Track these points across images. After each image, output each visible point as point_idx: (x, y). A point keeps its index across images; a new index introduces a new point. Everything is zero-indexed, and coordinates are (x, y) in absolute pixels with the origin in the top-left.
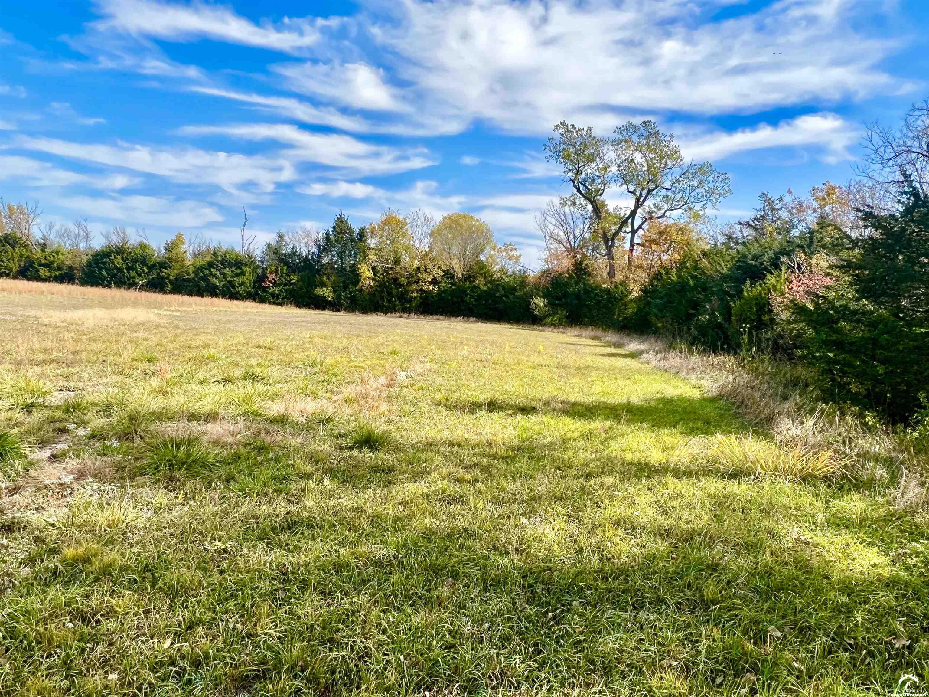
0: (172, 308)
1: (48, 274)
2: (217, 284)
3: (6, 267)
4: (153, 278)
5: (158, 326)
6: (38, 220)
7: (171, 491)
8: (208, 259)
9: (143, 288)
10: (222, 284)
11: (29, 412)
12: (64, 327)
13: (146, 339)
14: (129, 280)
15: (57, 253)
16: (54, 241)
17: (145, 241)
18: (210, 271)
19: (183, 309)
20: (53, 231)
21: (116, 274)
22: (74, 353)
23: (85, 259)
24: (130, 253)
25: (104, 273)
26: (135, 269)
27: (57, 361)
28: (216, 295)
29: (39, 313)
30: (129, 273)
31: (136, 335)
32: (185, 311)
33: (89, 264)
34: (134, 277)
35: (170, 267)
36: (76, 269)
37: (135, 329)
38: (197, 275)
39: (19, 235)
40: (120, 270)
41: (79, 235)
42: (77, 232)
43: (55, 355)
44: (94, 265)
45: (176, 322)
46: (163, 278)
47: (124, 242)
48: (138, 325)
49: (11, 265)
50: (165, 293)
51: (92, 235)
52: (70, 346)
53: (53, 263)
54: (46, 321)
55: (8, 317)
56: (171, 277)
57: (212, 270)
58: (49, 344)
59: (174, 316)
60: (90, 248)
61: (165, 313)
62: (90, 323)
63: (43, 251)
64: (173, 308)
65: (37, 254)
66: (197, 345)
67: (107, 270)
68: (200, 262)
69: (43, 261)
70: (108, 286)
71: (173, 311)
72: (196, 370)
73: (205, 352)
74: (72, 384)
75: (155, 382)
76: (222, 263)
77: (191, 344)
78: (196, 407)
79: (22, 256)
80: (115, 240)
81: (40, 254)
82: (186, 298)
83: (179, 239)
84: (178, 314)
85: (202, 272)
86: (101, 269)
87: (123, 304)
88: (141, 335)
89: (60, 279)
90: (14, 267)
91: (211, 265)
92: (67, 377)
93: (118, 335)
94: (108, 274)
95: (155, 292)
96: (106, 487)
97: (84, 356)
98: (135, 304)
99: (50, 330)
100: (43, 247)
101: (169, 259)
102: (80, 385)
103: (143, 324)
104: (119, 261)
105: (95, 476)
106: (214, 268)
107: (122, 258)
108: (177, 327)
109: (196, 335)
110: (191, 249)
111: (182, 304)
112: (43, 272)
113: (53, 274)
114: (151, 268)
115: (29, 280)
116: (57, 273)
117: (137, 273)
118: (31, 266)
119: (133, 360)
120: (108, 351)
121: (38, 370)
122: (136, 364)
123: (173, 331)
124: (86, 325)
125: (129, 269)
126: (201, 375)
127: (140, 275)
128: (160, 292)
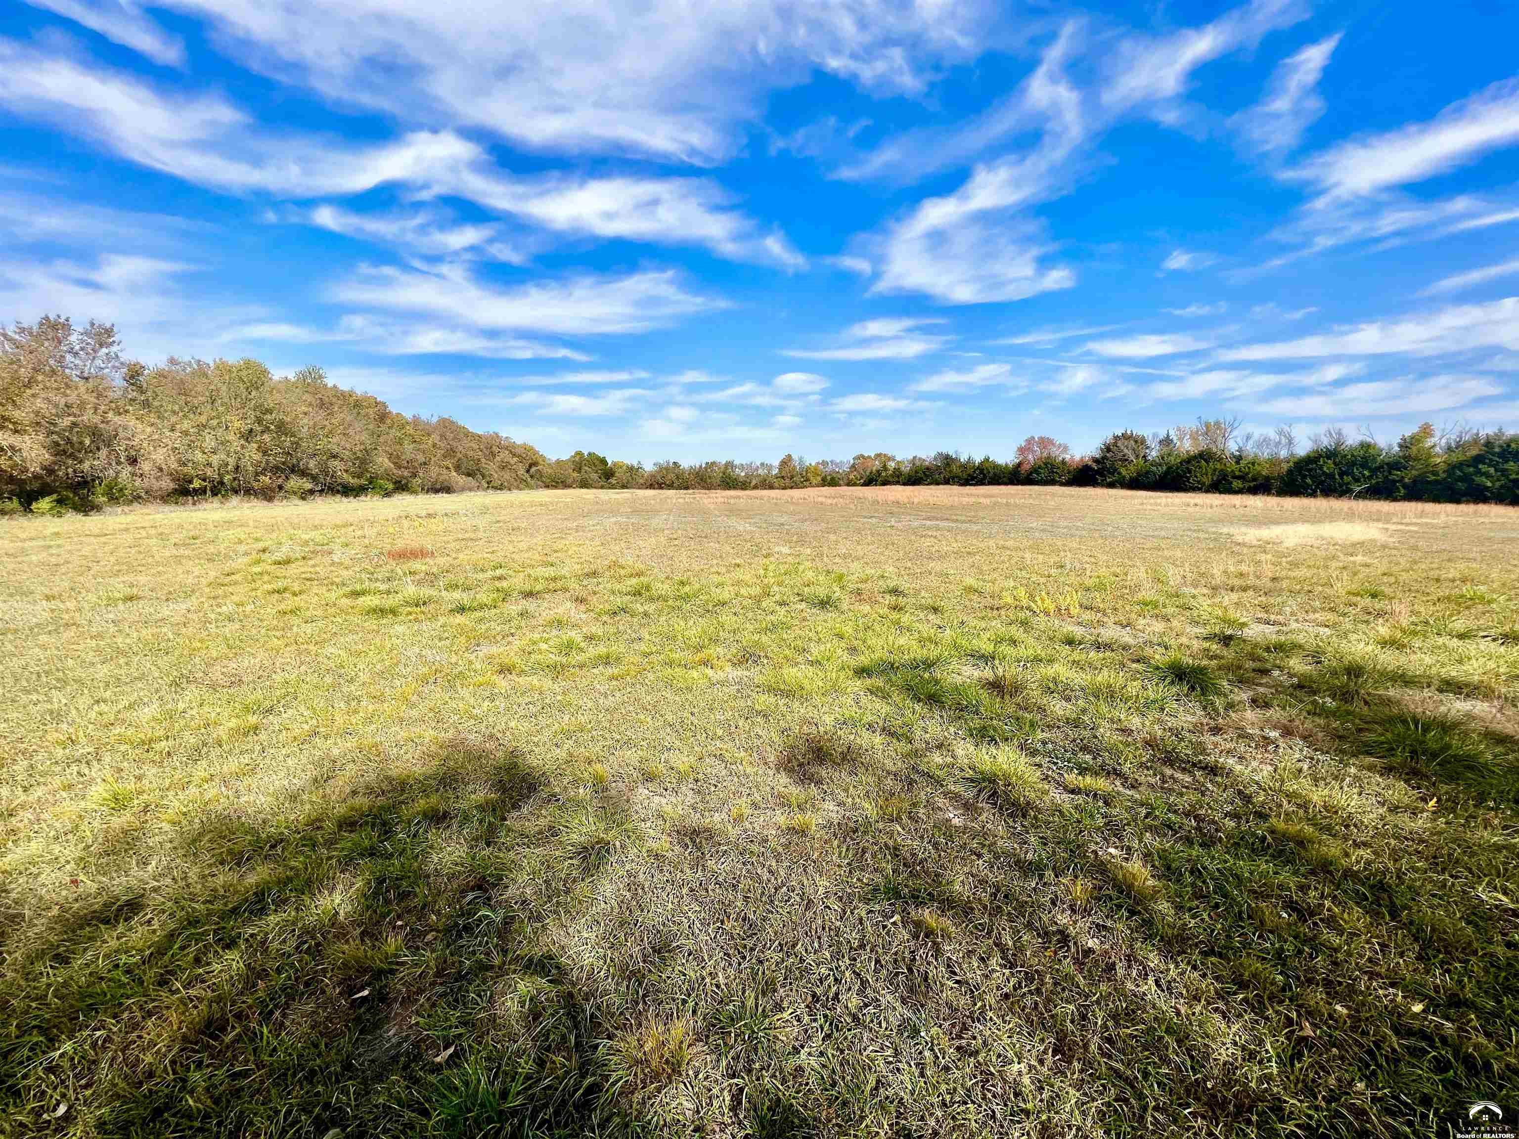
0: (1404, 521)
1: (1241, 486)
2: (1489, 484)
3: (1198, 482)
4: (1377, 483)
5: (1384, 547)
6: (1235, 433)
7: (1413, 788)
8: (1474, 452)
9: (1360, 496)
10: (1498, 484)
11: (1227, 645)
12: (1260, 546)
13: (1367, 565)
14: (1341, 486)
15: (1253, 464)
16: (1250, 450)
17: (1369, 440)
18: (1476, 467)
19: (1424, 520)
20: (1251, 442)
21: (1324, 481)
22: (1274, 579)
23: (1285, 467)
24: (1346, 456)
25: (1309, 481)
26: (1352, 474)
27: (1255, 589)
28: (1485, 500)
29: (1232, 530)
30: (1342, 479)
31: (1352, 559)
32: (1427, 524)
33: (1290, 472)
34: (1348, 483)
35: (1406, 468)
36: (1273, 478)
37: (1351, 550)
38: (1449, 476)
39: (1214, 450)
40: (1331, 476)
41: (1279, 442)
42: (1277, 439)
43: (1251, 581)
44: (1295, 473)
45: (1412, 541)
46: (1395, 481)
47: (1338, 444)
48: (1354, 545)
49: (1205, 479)
50: (1395, 500)
51: (1295, 441)
52: (1268, 571)
53: (1247, 474)
54: (1240, 539)
55: (1202, 535)
56: (1406, 480)
57: (1480, 466)
58: (1244, 568)
59: (1409, 531)
60: (1292, 455)
61: (1394, 527)
62: (1290, 543)
63: (1238, 463)
64: (1407, 520)
65: (1232, 466)
66: (1450, 576)
67: (1312, 477)
68: (1455, 458)
69: (1237, 473)
70: (1313, 495)
71: (1407, 524)
72: (1451, 616)
73: (1466, 590)
74: (1273, 617)
75: (1383, 630)
76: (1500, 455)
77: (1439, 575)
78: (1453, 672)
79: (1215, 470)
80: (1326, 442)
81: (1235, 467)
82: (1429, 507)
83: (1426, 430)
84: (1415, 529)
85: (1461, 471)
86: (1305, 477)
87: (1332, 517)
88: (1359, 559)
89: (1254, 491)
90: (1207, 481)
91: (1478, 459)
92: (1265, 608)
93: (1326, 559)
94: (1314, 482)
95: (1379, 499)
96: (1319, 756)
97: (1285, 584)
98: (1350, 517)
99: (1245, 550)
100: (1238, 459)
101: (1404, 457)
102: (1281, 618)
103: (1362, 544)
104: (1329, 466)
105: (1304, 738)
106: (1484, 464)
107: (1335, 463)
108: (1415, 548)
109: (1449, 560)
110: (1444, 441)
111: (1422, 514)
112: (1237, 484)
113: (1247, 485)
114: (1374, 471)
115: (1221, 493)
116: (1252, 484)
117: (1354, 478)
118: (1224, 479)
119: (1349, 593)
120: (1315, 580)
121: (1234, 596)
122: (1354, 599)
123: (1409, 553)
124: (1286, 545)
125: (1341, 474)
126: (1459, 625)
127: (1357, 480)
128: (1386, 499)
